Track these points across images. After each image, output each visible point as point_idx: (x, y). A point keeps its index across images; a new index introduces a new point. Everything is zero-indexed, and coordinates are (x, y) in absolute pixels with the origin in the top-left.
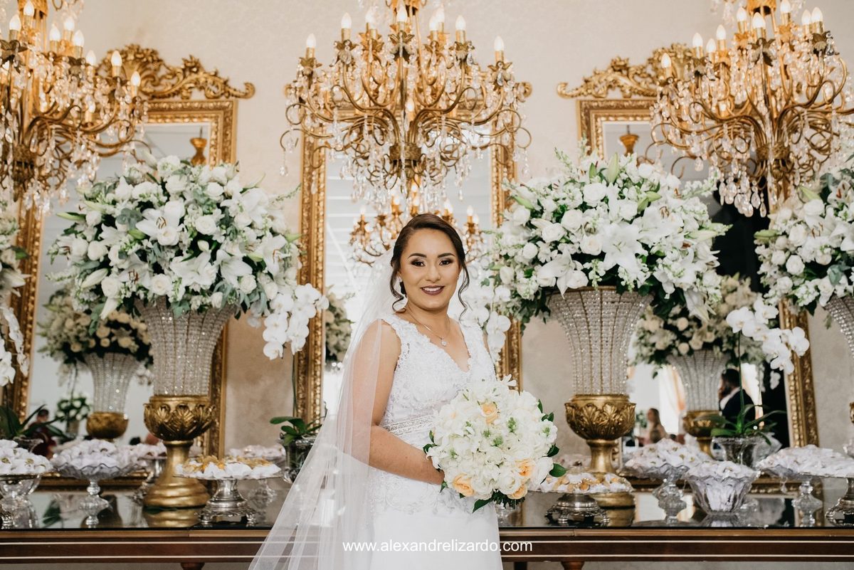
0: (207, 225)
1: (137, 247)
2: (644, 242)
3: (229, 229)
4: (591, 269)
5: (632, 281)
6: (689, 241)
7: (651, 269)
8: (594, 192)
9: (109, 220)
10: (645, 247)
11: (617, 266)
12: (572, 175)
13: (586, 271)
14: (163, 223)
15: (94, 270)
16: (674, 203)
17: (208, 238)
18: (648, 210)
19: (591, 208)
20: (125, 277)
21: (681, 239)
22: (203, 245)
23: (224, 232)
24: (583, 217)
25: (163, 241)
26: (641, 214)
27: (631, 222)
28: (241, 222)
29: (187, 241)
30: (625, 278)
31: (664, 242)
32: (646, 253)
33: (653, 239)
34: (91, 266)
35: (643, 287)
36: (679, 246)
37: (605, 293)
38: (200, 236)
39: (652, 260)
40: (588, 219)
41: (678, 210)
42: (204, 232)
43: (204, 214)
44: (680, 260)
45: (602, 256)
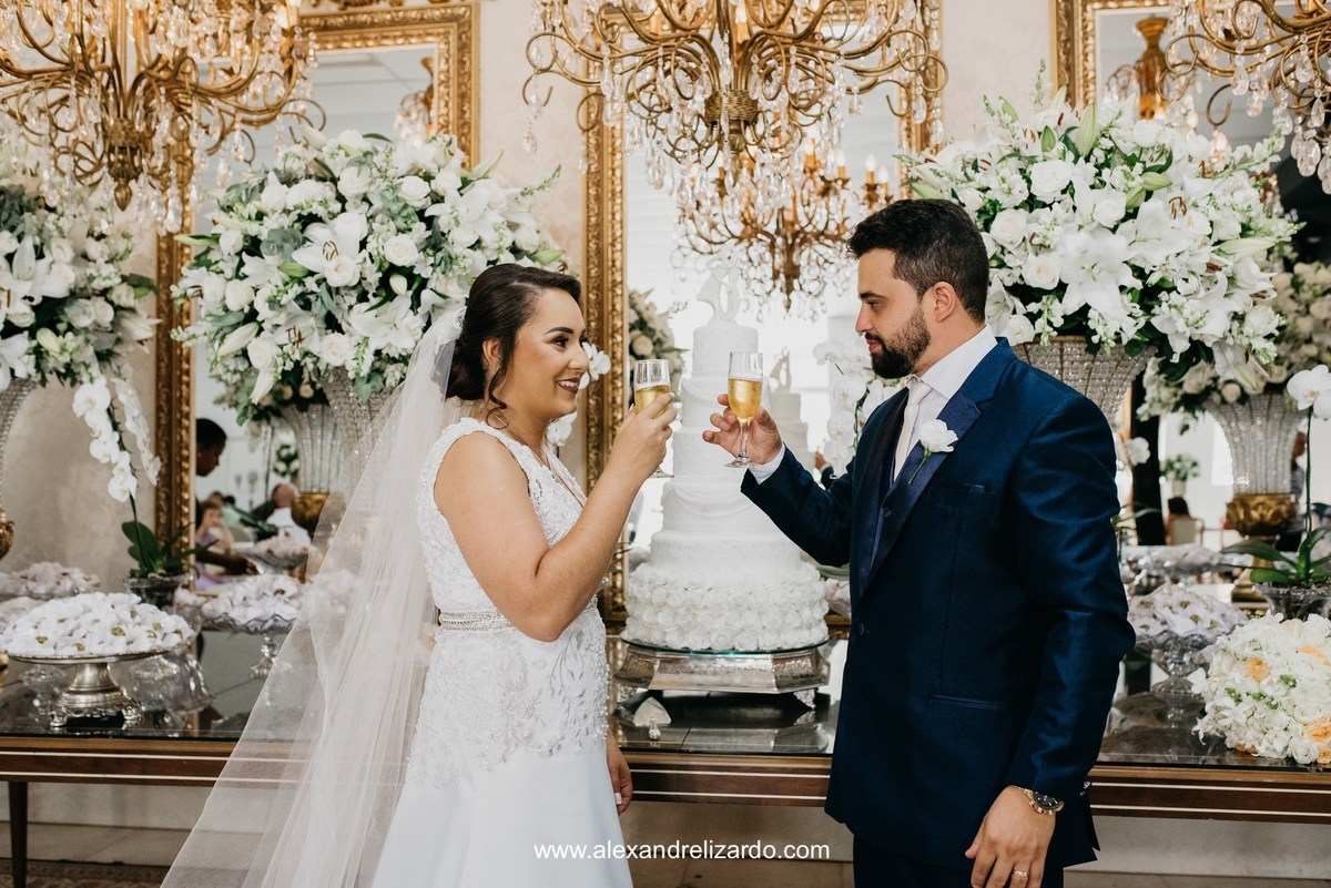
0: (404, 249)
1: (296, 289)
2: (1138, 263)
3: (439, 255)
4: (1040, 313)
5: (1112, 335)
6: (1219, 260)
7: (1147, 309)
8: (1050, 176)
9: (253, 246)
10: (1140, 273)
11: (1086, 308)
12: (1015, 143)
13: (1033, 317)
14: (332, 251)
15: (235, 327)
16: (1197, 188)
17: (408, 273)
18: (1145, 207)
19: (1044, 205)
20: (282, 337)
21: (1206, 255)
22: (398, 283)
23: (431, 260)
24: (1028, 222)
25: (334, 281)
26: (1131, 214)
27: (1114, 230)
28: (459, 241)
29: (373, 277)
30: (1100, 330)
31: (1174, 264)
32: (1138, 284)
33: (1155, 259)
34: (232, 320)
35: (1132, 342)
36: (1202, 270)
37: (1067, 348)
38: (393, 269)
39: (1149, 296)
40: (1035, 228)
41: (1203, 203)
42: (399, 262)
43: (399, 231)
44: (1202, 293)
45: (1061, 289)
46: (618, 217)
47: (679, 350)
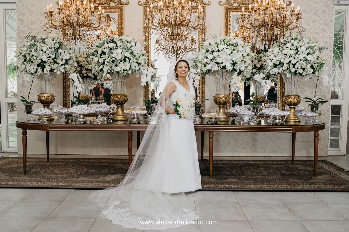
0: (128, 54)
1: (111, 60)
2: (232, 59)
3: (133, 55)
4: (219, 66)
5: (229, 69)
6: (243, 59)
7: (234, 66)
8: (221, 47)
9: (103, 53)
10: (233, 61)
11: (226, 65)
12: (217, 42)
13: (218, 67)
14: (117, 54)
16: (241, 49)
17: (128, 58)
18: (234, 52)
19: (220, 51)
20: (108, 67)
21: (242, 58)
22: (127, 59)
23: (132, 56)
24: (218, 53)
25: (118, 59)
26: (232, 53)
27: (229, 55)
28: (135, 53)
29: (123, 58)
30: (227, 69)
31: (237, 60)
32: (232, 62)
33: (235, 59)
34: (100, 64)
35: (231, 70)
36: (241, 61)
37: (223, 71)
39: (234, 64)
40: (219, 54)
41: (241, 51)
42: (127, 56)
43: (127, 51)
44: (241, 64)
45: (222, 62)
46: (149, 45)
47: (156, 68)
